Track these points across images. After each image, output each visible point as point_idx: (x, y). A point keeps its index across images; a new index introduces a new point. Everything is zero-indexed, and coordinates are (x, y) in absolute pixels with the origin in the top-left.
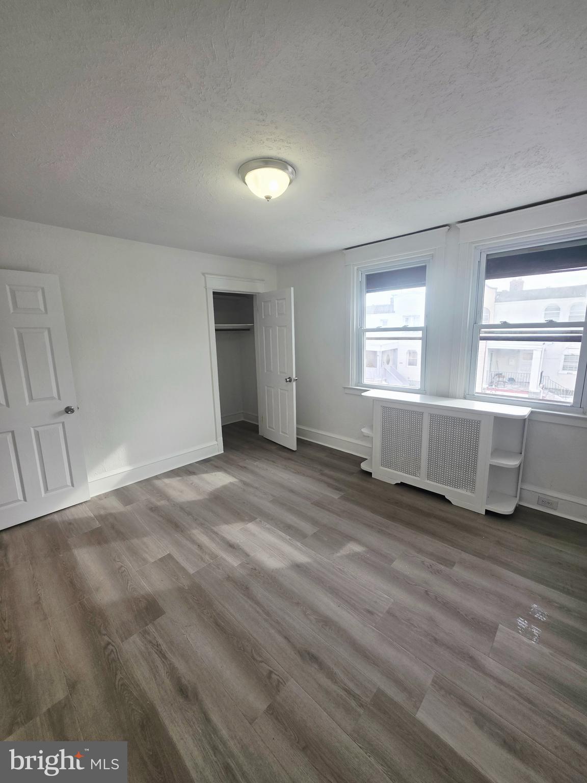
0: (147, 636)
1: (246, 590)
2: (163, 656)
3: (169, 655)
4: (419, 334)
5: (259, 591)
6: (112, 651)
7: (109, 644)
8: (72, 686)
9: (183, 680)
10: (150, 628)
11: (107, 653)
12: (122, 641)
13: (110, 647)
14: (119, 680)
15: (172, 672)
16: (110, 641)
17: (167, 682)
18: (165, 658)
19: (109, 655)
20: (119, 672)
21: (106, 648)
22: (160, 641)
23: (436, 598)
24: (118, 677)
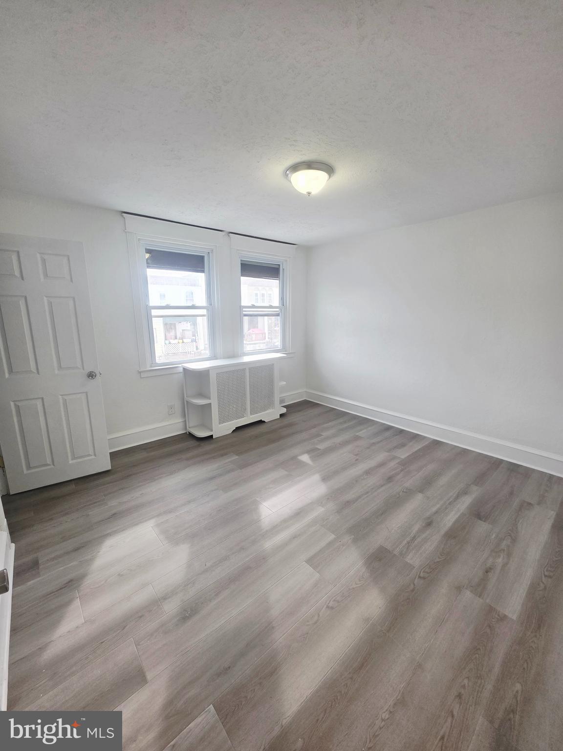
0: (404, 552)
1: (348, 503)
2: (414, 538)
3: (412, 535)
4: (204, 312)
5: (350, 496)
6: (424, 572)
7: (420, 577)
8: (459, 589)
9: (423, 525)
10: (396, 552)
11: (428, 575)
12: (414, 567)
13: (422, 575)
14: (440, 558)
15: (421, 531)
16: (417, 577)
17: (428, 532)
18: (414, 537)
19: (428, 573)
20: (436, 561)
21: (424, 578)
22: (405, 542)
23: (340, 444)
24: (438, 560)
